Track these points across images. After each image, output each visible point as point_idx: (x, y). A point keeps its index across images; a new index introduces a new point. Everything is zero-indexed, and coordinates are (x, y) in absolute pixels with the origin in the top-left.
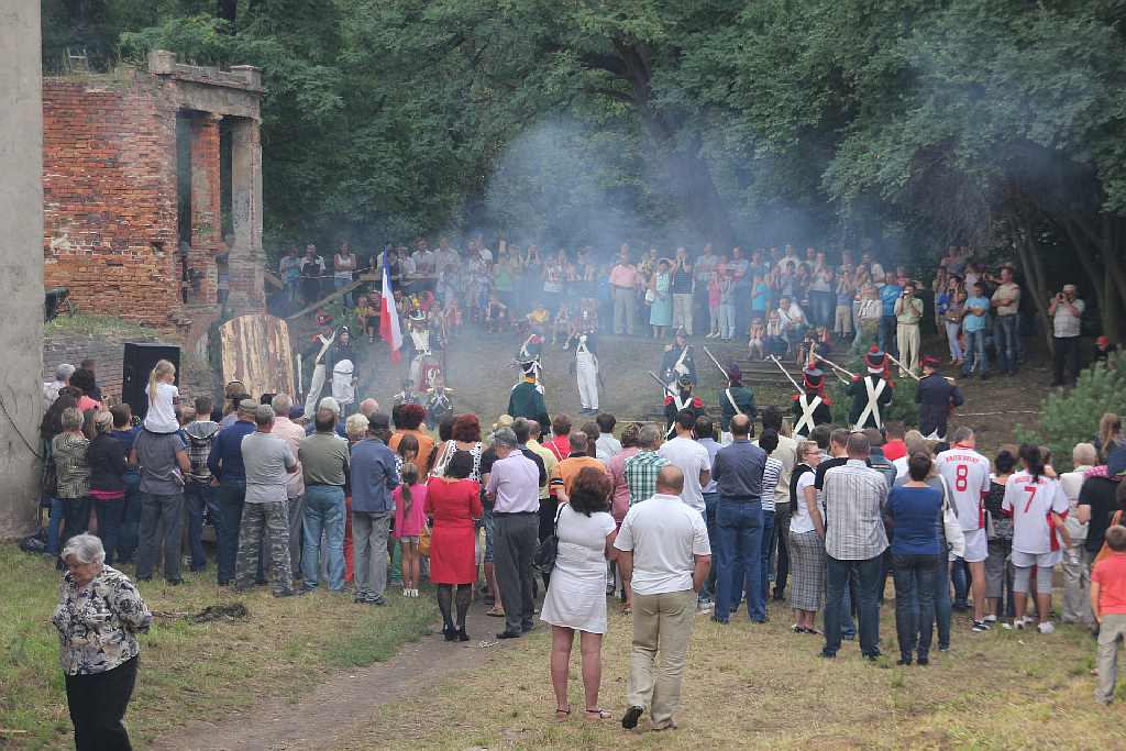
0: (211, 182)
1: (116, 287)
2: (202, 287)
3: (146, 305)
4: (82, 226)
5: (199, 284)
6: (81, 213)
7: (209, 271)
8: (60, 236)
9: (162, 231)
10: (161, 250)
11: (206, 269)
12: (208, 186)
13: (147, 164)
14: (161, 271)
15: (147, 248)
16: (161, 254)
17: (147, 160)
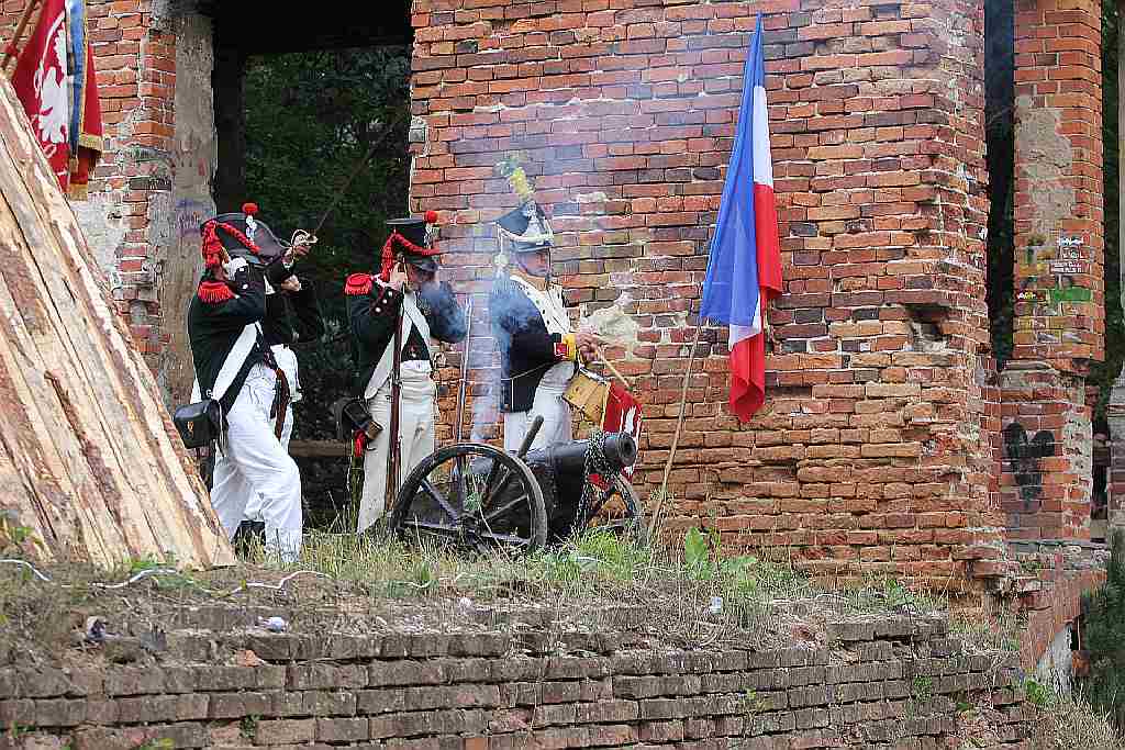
0: (1076, 142)
1: (788, 467)
2: (1047, 481)
3: (888, 525)
4: (678, 263)
5: (1038, 473)
6: (676, 219)
7: (1070, 429)
8: (609, 303)
9: (944, 268)
10: (937, 334)
11: (1060, 423)
12: (1068, 155)
13: (896, 39)
14: (938, 405)
15: (895, 327)
16: (940, 348)
17: (894, 27)
